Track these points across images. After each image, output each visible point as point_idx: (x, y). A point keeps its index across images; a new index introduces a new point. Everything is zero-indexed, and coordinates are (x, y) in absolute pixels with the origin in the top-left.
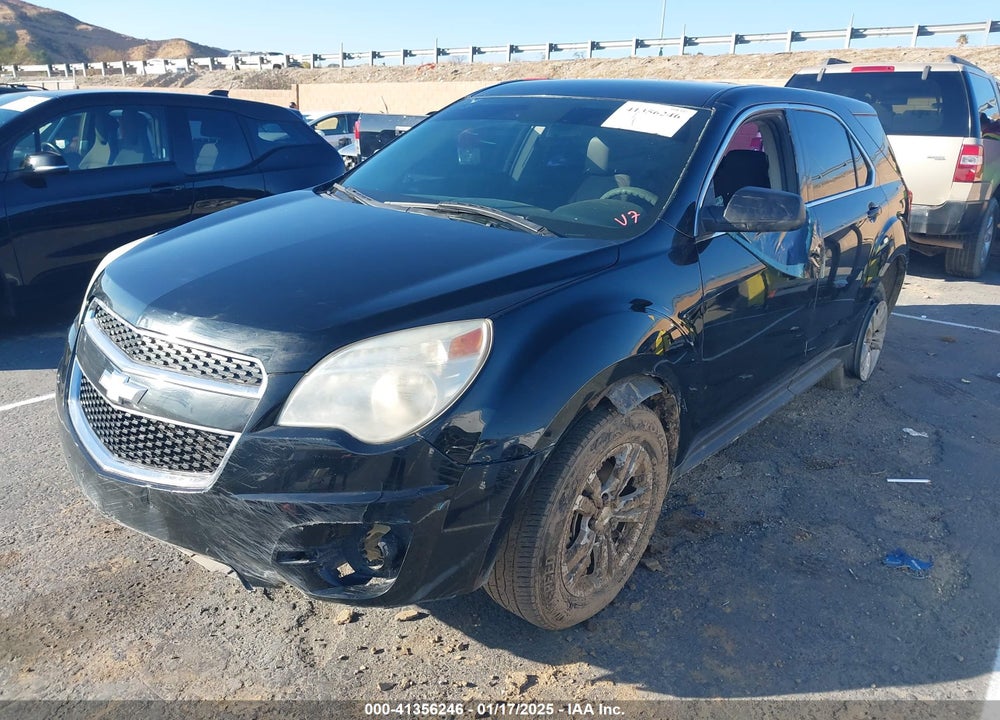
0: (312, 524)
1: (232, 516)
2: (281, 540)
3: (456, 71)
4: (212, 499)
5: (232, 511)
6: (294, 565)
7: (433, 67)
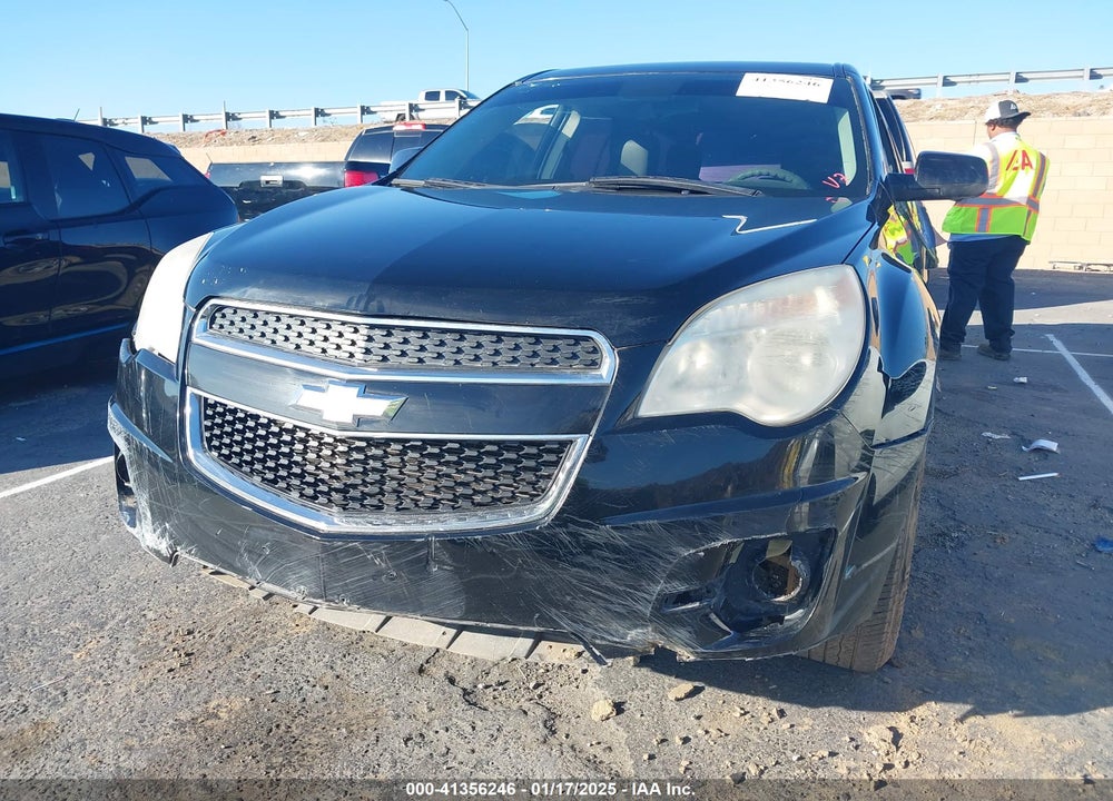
0: (718, 544)
1: (590, 554)
2: (671, 577)
3: (254, 137)
4: (555, 535)
5: (589, 548)
6: (683, 612)
7: (224, 134)
